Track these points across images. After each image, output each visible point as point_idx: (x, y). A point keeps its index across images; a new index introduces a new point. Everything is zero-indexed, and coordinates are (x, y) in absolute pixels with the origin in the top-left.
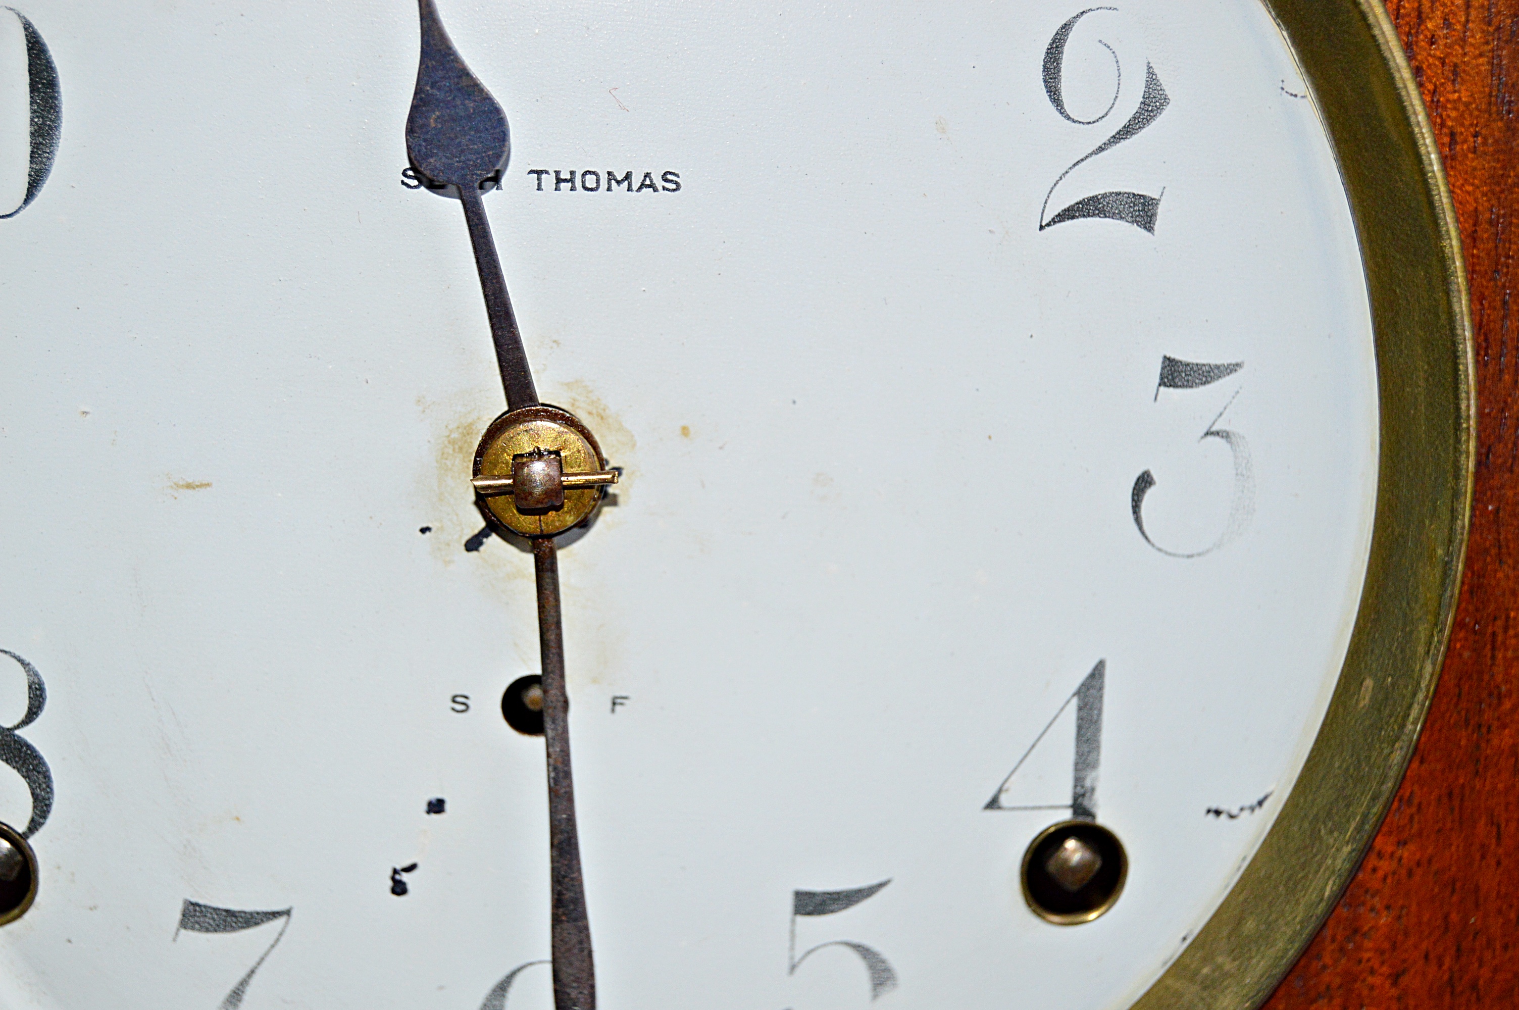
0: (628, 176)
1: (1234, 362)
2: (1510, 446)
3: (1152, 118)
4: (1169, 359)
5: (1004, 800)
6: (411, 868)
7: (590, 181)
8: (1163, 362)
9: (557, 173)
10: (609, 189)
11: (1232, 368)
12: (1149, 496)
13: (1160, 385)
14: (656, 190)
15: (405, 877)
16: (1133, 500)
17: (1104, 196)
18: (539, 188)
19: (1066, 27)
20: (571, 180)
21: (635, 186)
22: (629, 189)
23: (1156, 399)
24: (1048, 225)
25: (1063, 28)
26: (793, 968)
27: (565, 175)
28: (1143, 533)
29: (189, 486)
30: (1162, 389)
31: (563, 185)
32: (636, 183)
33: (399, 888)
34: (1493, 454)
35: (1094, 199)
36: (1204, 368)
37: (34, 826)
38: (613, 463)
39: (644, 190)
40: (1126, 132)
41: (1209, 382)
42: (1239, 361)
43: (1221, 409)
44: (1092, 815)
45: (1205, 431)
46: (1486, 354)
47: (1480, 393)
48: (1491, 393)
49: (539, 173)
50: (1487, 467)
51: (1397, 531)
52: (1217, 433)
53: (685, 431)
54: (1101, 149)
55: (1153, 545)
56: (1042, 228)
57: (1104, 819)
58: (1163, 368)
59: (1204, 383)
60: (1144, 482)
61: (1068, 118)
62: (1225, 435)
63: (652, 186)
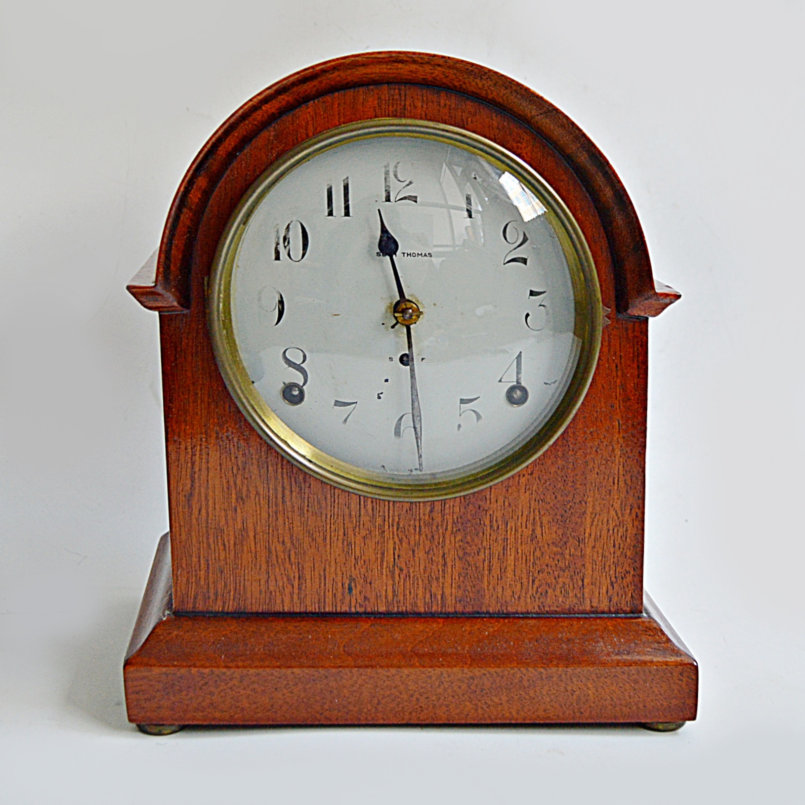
0: (421, 254)
1: (544, 291)
3: (526, 242)
5: (502, 380)
6: (382, 393)
7: (414, 255)
8: (530, 291)
9: (408, 253)
10: (418, 256)
11: (543, 293)
12: (529, 318)
15: (380, 395)
16: (525, 319)
17: (517, 258)
18: (404, 256)
20: (410, 255)
23: (529, 298)
25: (506, 224)
26: (460, 415)
28: (528, 325)
29: (335, 315)
30: (530, 296)
31: (408, 256)
32: (423, 255)
33: (379, 398)
35: (514, 259)
36: (538, 292)
37: (304, 384)
38: (421, 310)
40: (520, 245)
43: (542, 301)
44: (521, 384)
45: (539, 305)
49: (404, 253)
53: (435, 304)
54: (515, 249)
55: (530, 328)
56: (504, 264)
57: (523, 384)
59: (539, 295)
60: (527, 315)
61: (508, 242)
62: (543, 306)
63: (426, 256)
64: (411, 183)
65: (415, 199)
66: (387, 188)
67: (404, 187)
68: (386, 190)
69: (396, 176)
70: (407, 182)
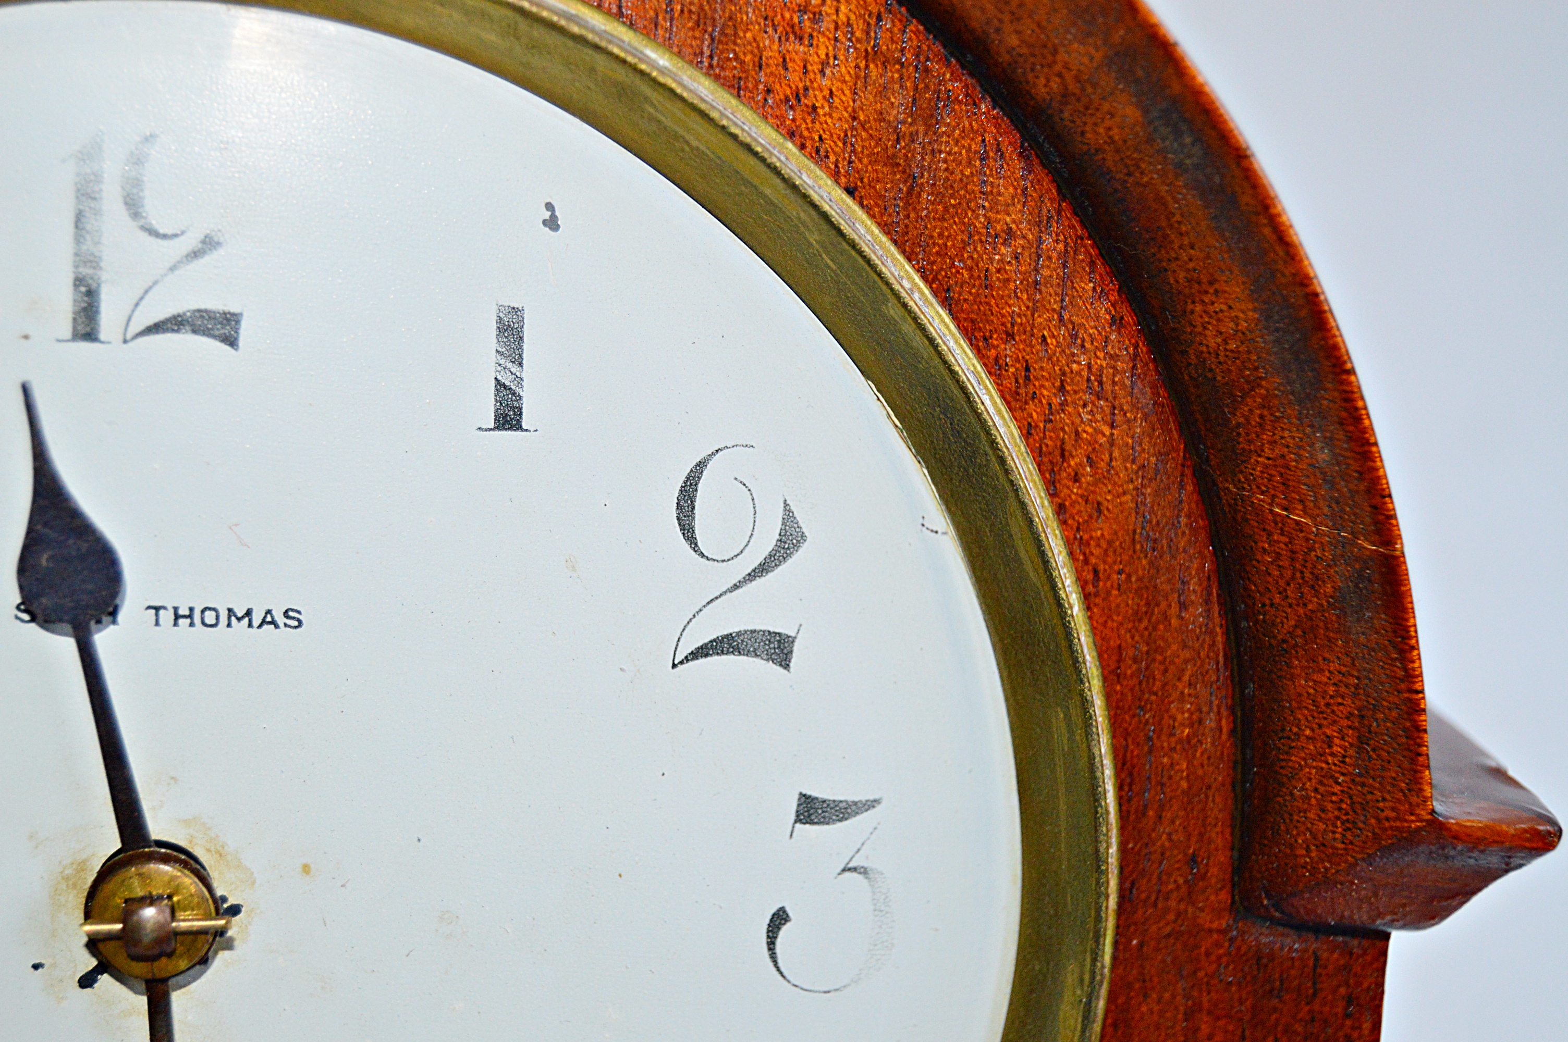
0: (249, 613)
1: (872, 798)
2: (1154, 881)
3: (790, 555)
4: (805, 795)
7: (210, 617)
8: (799, 799)
9: (176, 609)
10: (229, 625)
11: (871, 804)
12: (785, 932)
13: (796, 822)
14: (277, 626)
16: (768, 937)
17: (739, 634)
18: (157, 623)
19: (701, 465)
20: (190, 616)
21: (256, 623)
22: (250, 625)
23: (791, 835)
24: (681, 662)
25: (698, 465)
27: (183, 611)
28: (778, 969)
30: (798, 825)
31: (181, 621)
32: (257, 619)
34: (1138, 889)
35: (729, 637)
36: (841, 805)
38: (232, 901)
39: (265, 627)
40: (762, 570)
41: (846, 819)
42: (877, 797)
43: (858, 846)
45: (842, 867)
46: (1130, 790)
47: (1122, 828)
48: (1134, 828)
49: (157, 609)
50: (1130, 901)
51: (1037, 968)
52: (854, 869)
53: (306, 869)
54: (736, 587)
55: (789, 981)
56: (674, 666)
58: (799, 805)
59: (840, 820)
60: (779, 919)
61: (702, 555)
62: (863, 871)
63: (273, 623)
64: (209, 244)
65: (226, 330)
66: (85, 271)
67: (172, 269)
68: (78, 281)
69: (133, 206)
70: (190, 242)
